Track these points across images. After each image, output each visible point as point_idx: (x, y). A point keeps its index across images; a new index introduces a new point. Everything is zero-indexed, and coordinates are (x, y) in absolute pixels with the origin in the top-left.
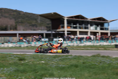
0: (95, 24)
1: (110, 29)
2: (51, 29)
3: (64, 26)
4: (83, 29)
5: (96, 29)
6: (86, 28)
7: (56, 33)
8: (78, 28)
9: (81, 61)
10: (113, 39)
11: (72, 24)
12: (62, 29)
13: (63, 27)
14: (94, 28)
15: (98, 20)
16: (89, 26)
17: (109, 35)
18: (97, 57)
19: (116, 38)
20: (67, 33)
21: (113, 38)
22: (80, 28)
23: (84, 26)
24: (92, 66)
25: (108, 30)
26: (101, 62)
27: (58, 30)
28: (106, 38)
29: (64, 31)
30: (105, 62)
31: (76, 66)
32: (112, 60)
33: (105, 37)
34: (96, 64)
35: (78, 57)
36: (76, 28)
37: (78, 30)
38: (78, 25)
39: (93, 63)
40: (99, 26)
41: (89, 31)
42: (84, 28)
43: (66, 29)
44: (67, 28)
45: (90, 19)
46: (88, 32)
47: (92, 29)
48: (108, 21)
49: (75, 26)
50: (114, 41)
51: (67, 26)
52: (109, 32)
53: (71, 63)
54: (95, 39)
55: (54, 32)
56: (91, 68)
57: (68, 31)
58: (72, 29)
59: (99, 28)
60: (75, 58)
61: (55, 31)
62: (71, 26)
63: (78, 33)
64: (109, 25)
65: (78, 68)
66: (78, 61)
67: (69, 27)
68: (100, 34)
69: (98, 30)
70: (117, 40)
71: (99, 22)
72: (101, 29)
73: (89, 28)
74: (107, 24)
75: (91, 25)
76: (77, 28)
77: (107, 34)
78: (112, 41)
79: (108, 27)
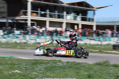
0: (74, 12)
1: (95, 20)
2: (6, 16)
3: (27, 12)
4: (55, 18)
5: (75, 18)
6: (59, 17)
7: (14, 23)
8: (48, 16)
10: (100, 35)
11: (39, 9)
12: (23, 17)
13: (25, 14)
14: (72, 18)
15: (78, 6)
16: (65, 13)
17: (94, 29)
20: (31, 23)
21: (101, 33)
22: (51, 16)
23: (57, 13)
25: (93, 22)
27: (18, 18)
28: (89, 33)
29: (26, 20)
36: (44, 15)
37: (48, 19)
38: (48, 12)
40: (80, 14)
41: (64, 21)
42: (57, 16)
43: (30, 17)
44: (32, 15)
45: (67, 4)
46: (62, 23)
47: (69, 18)
48: (93, 8)
49: (43, 13)
50: (101, 39)
51: (32, 12)
52: (94, 24)
55: (10, 21)
57: (32, 20)
59: (79, 18)
61: (12, 20)
62: (37, 13)
63: (48, 23)
64: (94, 14)
67: (35, 14)
68: (80, 27)
69: (79, 20)
71: (80, 9)
72: (83, 19)
73: (65, 17)
74: (92, 12)
75: (68, 13)
76: (46, 17)
77: (91, 27)
78: (99, 38)
79: (94, 17)
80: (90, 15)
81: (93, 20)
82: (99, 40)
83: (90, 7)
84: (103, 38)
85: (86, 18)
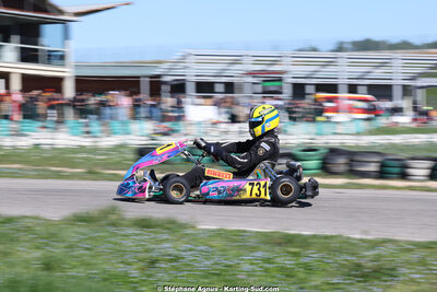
1: (71, 59)
10: (91, 112)
17: (69, 91)
19: (107, 111)
25: (63, 65)
33: (50, 100)
40: (14, 38)
48: (61, 12)
50: (95, 126)
52: (67, 73)
59: (10, 52)
64: (66, 36)
68: (16, 84)
69: (9, 60)
70: (112, 118)
71: (13, 19)
74: (58, 27)
77: (55, 84)
78: (87, 126)
79: (63, 47)
80: (50, 38)
81: (62, 57)
82: (88, 133)
83: (48, 8)
84: (103, 125)
85: (37, 50)
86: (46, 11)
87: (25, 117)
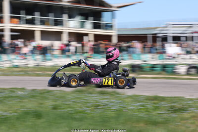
0: (81, 15)
1: (116, 27)
3: (2, 17)
5: (82, 25)
6: (57, 23)
8: (37, 22)
9: (49, 103)
10: (124, 50)
11: (23, 12)
14: (78, 25)
15: (87, 4)
16: (65, 17)
17: (115, 40)
18: (87, 95)
21: (125, 48)
22: (43, 23)
23: (52, 18)
24: (77, 116)
25: (112, 30)
26: (97, 106)
29: (2, 30)
30: (107, 105)
31: (38, 115)
32: (124, 102)
34: (85, 111)
35: (41, 94)
37: (37, 28)
38: (37, 16)
39: (77, 108)
40: (90, 18)
41: (65, 30)
42: (52, 22)
43: (8, 25)
44: (11, 22)
45: (69, 2)
46: (61, 33)
47: (73, 25)
48: (111, 7)
49: (29, 17)
51: (12, 17)
52: (114, 33)
53: (23, 107)
54: (80, 50)
56: (75, 119)
57: (12, 30)
58: (24, 24)
59: (89, 24)
60: (33, 96)
62: (19, 18)
63: (38, 35)
64: (113, 17)
65: (42, 120)
66: (42, 104)
67: (16, 20)
68: (92, 38)
69: (89, 28)
71: (90, 10)
72: (96, 26)
73: (64, 22)
74: (109, 13)
75: (71, 17)
76: (34, 24)
77: (108, 38)
78: (122, 56)
79: (112, 21)
81: (111, 26)
84: (129, 56)
85: (100, 23)
86: (104, 6)
87: (95, 53)
